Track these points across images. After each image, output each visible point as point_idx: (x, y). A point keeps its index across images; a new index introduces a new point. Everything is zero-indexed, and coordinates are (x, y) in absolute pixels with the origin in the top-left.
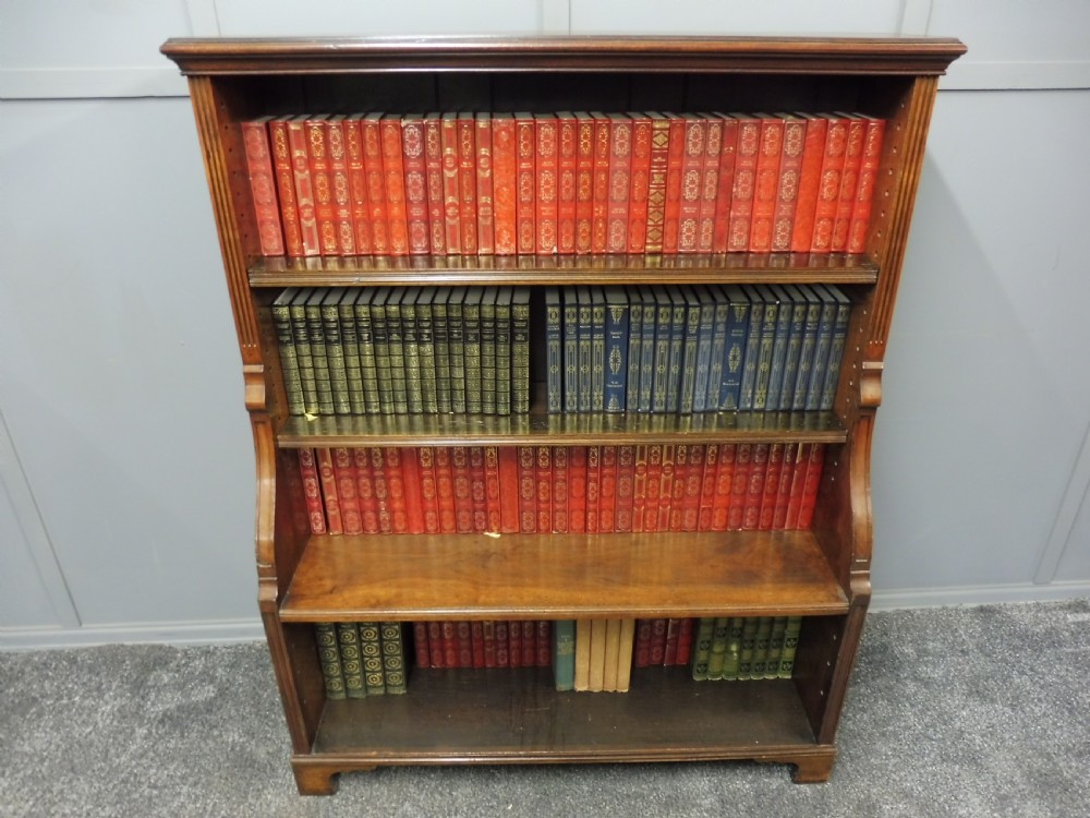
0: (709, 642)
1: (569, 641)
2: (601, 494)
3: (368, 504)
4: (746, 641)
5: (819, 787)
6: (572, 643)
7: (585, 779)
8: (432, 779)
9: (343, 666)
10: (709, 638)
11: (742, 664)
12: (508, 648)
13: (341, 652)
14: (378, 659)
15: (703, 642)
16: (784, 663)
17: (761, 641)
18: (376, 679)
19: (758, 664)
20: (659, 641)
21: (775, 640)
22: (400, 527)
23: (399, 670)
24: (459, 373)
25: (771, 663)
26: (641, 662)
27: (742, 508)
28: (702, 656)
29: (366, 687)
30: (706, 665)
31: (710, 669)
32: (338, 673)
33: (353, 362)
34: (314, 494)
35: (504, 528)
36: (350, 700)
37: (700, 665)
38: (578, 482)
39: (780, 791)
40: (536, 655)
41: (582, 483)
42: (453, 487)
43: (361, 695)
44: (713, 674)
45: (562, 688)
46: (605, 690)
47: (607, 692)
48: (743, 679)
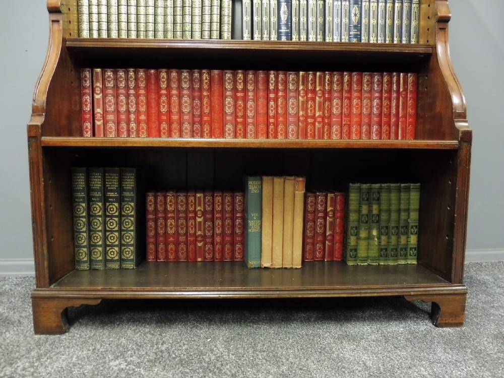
0: (356, 228)
1: (256, 219)
2: (277, 112)
3: (123, 117)
4: (382, 228)
5: (459, 329)
6: (259, 221)
7: (271, 328)
8: (148, 328)
9: (90, 238)
10: (355, 224)
11: (381, 250)
12: (213, 243)
13: (89, 224)
14: (117, 234)
15: (352, 228)
16: (411, 249)
17: (393, 228)
18: (113, 253)
19: (392, 250)
20: (320, 238)
21: (403, 227)
22: (142, 135)
23: (132, 245)
24: (188, 19)
25: (401, 249)
26: (309, 257)
27: (370, 125)
28: (352, 241)
29: (106, 261)
30: (356, 250)
31: (359, 255)
32: (85, 244)
34: (88, 108)
36: (92, 270)
37: (351, 250)
38: (262, 102)
39: (429, 332)
40: (233, 251)
41: (265, 102)
42: (180, 104)
43: (100, 266)
44: (360, 259)
45: (252, 265)
46: (284, 267)
47: (286, 268)
48: (382, 264)
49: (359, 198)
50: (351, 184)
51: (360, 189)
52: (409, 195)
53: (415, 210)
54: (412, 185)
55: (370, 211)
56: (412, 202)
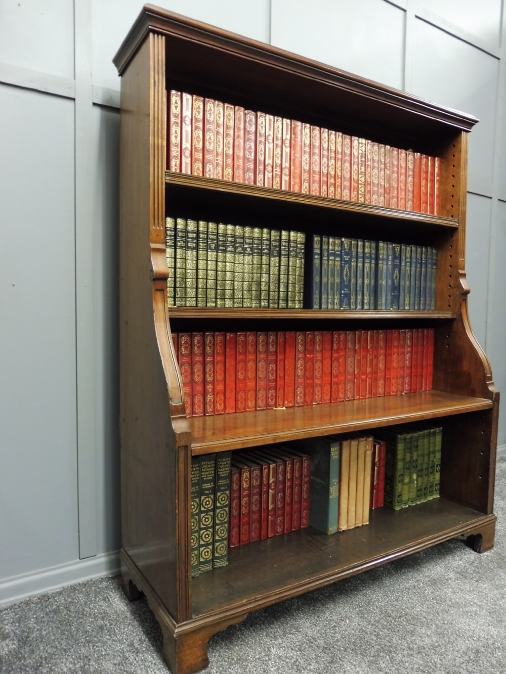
0: (402, 475)
1: (336, 485)
2: (339, 371)
3: (199, 388)
4: (419, 471)
6: (338, 485)
10: (401, 472)
11: (418, 490)
12: (284, 514)
14: (211, 530)
15: (399, 476)
16: (436, 485)
17: (425, 469)
18: (207, 554)
19: (424, 489)
21: (431, 467)
22: (219, 407)
23: (225, 539)
25: (430, 487)
27: (403, 377)
28: (399, 488)
29: (200, 564)
30: (401, 495)
31: (404, 499)
33: (202, 264)
35: (286, 402)
37: (398, 496)
38: (327, 361)
41: (329, 362)
42: (256, 370)
43: (195, 573)
44: (404, 502)
45: (332, 531)
46: (357, 526)
47: (358, 527)
48: (419, 503)
49: (404, 448)
50: (399, 436)
51: (405, 439)
52: (435, 439)
53: (438, 451)
54: (437, 429)
55: (411, 457)
56: (437, 444)
